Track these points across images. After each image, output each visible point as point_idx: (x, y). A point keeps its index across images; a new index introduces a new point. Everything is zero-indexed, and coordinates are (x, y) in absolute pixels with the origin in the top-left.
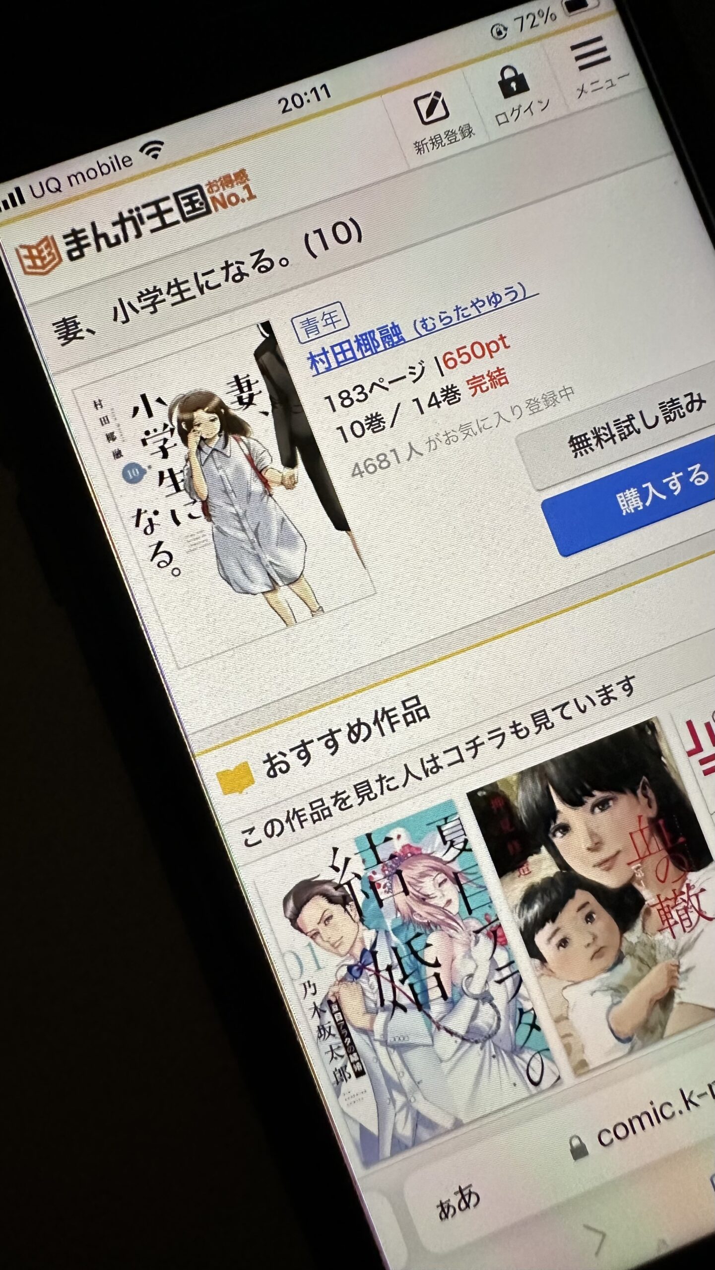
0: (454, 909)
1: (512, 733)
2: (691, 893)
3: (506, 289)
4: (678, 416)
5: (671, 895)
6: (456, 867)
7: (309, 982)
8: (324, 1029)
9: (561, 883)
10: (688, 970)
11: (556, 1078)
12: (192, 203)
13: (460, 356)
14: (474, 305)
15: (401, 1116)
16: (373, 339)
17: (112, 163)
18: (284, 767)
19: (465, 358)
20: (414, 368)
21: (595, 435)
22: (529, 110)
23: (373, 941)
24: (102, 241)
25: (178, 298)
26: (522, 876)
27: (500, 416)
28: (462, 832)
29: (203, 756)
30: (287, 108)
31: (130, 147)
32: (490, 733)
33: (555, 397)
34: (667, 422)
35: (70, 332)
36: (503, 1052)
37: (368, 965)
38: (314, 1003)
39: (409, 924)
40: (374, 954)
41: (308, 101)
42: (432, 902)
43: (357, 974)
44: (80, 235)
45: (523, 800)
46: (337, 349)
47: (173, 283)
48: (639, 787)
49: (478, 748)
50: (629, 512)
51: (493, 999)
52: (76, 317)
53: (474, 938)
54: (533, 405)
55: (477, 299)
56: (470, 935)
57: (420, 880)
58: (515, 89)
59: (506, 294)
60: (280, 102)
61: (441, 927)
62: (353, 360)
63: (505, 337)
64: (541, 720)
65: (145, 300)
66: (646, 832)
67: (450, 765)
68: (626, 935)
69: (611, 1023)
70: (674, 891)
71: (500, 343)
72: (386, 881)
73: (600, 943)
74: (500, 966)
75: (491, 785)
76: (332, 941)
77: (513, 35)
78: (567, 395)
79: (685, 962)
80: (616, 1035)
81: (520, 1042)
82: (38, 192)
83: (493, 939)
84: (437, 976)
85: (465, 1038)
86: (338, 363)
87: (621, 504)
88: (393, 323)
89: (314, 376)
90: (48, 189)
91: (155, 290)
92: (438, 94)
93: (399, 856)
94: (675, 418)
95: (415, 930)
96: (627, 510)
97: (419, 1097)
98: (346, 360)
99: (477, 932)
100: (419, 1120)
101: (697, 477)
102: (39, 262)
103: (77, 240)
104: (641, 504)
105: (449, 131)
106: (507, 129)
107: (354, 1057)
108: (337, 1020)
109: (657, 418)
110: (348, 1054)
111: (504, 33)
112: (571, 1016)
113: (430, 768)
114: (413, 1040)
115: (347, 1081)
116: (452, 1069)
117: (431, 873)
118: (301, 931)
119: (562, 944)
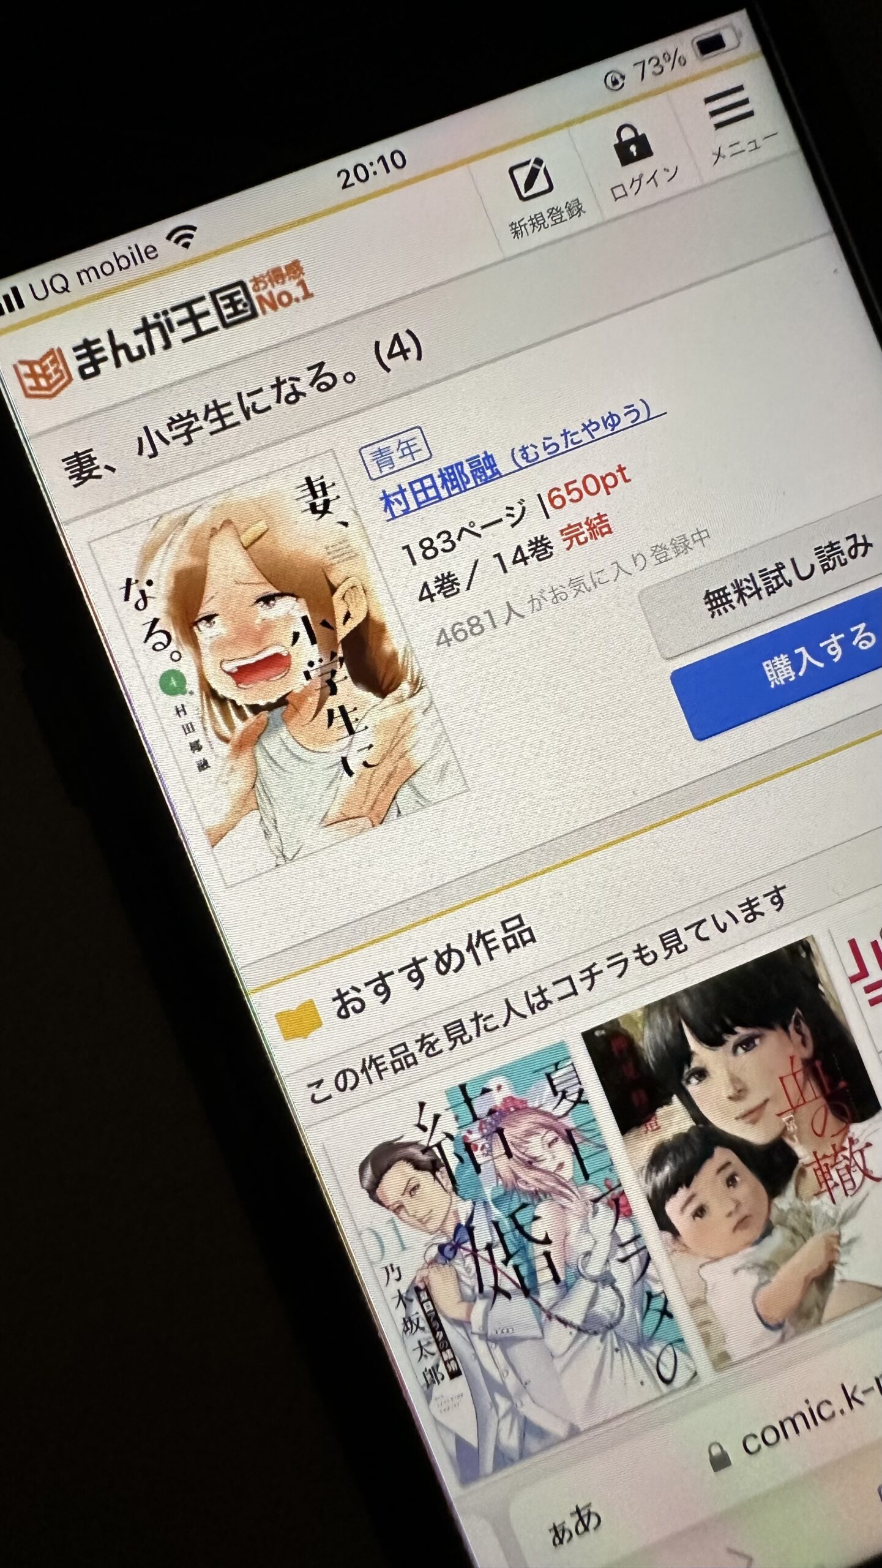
0: (567, 1174)
1: (637, 958)
2: (855, 1148)
3: (626, 407)
4: (838, 564)
5: (831, 1151)
6: (569, 1123)
7: (392, 1265)
8: (411, 1323)
9: (697, 1140)
10: (851, 1242)
11: (691, 1374)
12: (233, 304)
13: (569, 493)
14: (586, 427)
15: (505, 1425)
16: (461, 473)
17: (132, 254)
18: (358, 1005)
20: (512, 509)
21: (736, 589)
22: (652, 180)
23: (469, 1215)
24: (122, 354)
25: (218, 425)
26: (649, 1133)
27: (618, 566)
28: (576, 1081)
29: (258, 994)
30: (349, 183)
31: (155, 234)
32: (609, 959)
33: (686, 543)
34: (825, 571)
35: (84, 470)
36: (627, 1345)
37: (463, 1243)
38: (399, 1291)
39: (513, 1194)
40: (470, 1230)
41: (375, 173)
42: (541, 1166)
43: (450, 1255)
44: (94, 347)
45: (650, 1040)
46: (417, 487)
47: (211, 406)
48: (790, 1021)
49: (595, 977)
50: (778, 683)
51: (614, 1281)
52: (91, 450)
53: (591, 1208)
54: (659, 552)
55: (590, 421)
56: (587, 1205)
57: (525, 1139)
58: (635, 154)
59: (625, 415)
60: (339, 174)
61: (550, 1195)
62: (437, 499)
63: (625, 468)
64: (671, 942)
65: (177, 428)
66: (800, 1076)
67: (561, 999)
68: (776, 1201)
69: (758, 1306)
70: (834, 1146)
71: (619, 475)
72: (484, 1141)
73: (744, 1211)
74: (624, 1240)
75: (611, 1022)
76: (420, 1215)
77: (632, 85)
78: (701, 539)
79: (847, 1233)
80: (765, 1320)
81: (648, 1331)
82: (41, 293)
83: (615, 1210)
84: (547, 1255)
85: (581, 1328)
86: (419, 504)
87: (768, 674)
88: (485, 453)
89: (388, 521)
90: (53, 289)
91: (189, 415)
92: (539, 162)
93: (500, 1111)
94: (835, 566)
95: (520, 1199)
96: (776, 681)
97: (526, 1399)
98: (428, 499)
99: (596, 1201)
100: (528, 1428)
101: (863, 639)
102: (43, 382)
103: (91, 354)
104: (793, 674)
105: (553, 208)
106: (626, 206)
107: (448, 1355)
108: (427, 1311)
109: (813, 567)
110: (441, 1351)
111: (621, 82)
112: (710, 1299)
113: (536, 1003)
114: (518, 1333)
115: (439, 1383)
116: (567, 1365)
117: (538, 1131)
118: (381, 1203)
119: (699, 1213)
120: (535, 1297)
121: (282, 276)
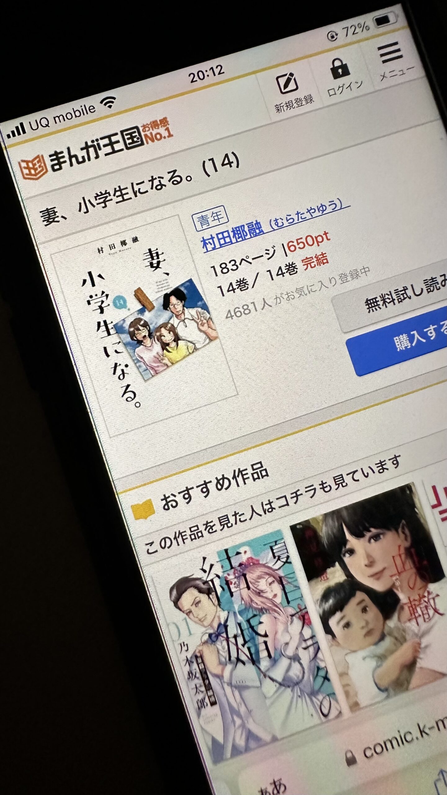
0: (278, 600)
1: (321, 488)
2: (431, 596)
3: (330, 202)
4: (435, 289)
5: (417, 597)
6: (281, 573)
7: (184, 643)
8: (192, 674)
9: (347, 587)
10: (426, 647)
11: (337, 713)
12: (132, 138)
13: (298, 244)
14: (309, 211)
15: (239, 732)
16: (243, 231)
17: (82, 109)
18: (174, 504)
19: (301, 245)
20: (268, 250)
21: (382, 299)
22: (349, 87)
23: (226, 619)
24: (74, 160)
25: (120, 199)
27: (322, 284)
28: (285, 551)
29: (123, 495)
30: (194, 80)
31: (94, 100)
32: (306, 488)
33: (358, 273)
34: (428, 292)
35: (51, 218)
36: (306, 695)
37: (222, 633)
38: (187, 657)
39: (249, 608)
40: (226, 627)
41: (208, 76)
42: (265, 595)
43: (215, 639)
44: (60, 155)
45: (325, 532)
46: (220, 236)
47: (118, 189)
48: (399, 527)
49: (299, 497)
50: (401, 349)
51: (300, 659)
52: (55, 208)
53: (290, 619)
54: (343, 278)
55: (311, 208)
56: (288, 618)
57: (258, 580)
58: (341, 74)
59: (329, 205)
60: (189, 75)
61: (269, 611)
62: (230, 243)
63: (328, 233)
64: (339, 481)
65: (99, 199)
66: (403, 556)
67: (280, 507)
68: (387, 622)
69: (375, 679)
70: (419, 595)
71: (324, 236)
72: (236, 580)
73: (371, 626)
74: (306, 638)
76: (200, 617)
77: (341, 39)
78: (365, 272)
79: (424, 642)
80: (379, 686)
81: (317, 687)
82: (35, 127)
83: (302, 619)
84: (265, 643)
85: (282, 683)
86: (220, 245)
87: (397, 344)
88: (256, 221)
89: (205, 253)
90: (41, 125)
91: (106, 193)
92: (291, 75)
93: (245, 565)
94: (433, 290)
95: (253, 611)
96: (400, 348)
98: (226, 243)
99: (292, 616)
100: (250, 735)
102: (33, 172)
103: (58, 159)
104: (409, 344)
105: (298, 99)
106: (335, 99)
107: (210, 693)
108: (200, 668)
109: (422, 289)
110: (207, 691)
111: (336, 37)
112: (350, 672)
113: (267, 509)
114: (248, 683)
115: (205, 707)
116: (272, 703)
117: (265, 576)
118: (180, 610)
119: (347, 626)
120: (258, 665)
121: (158, 125)
